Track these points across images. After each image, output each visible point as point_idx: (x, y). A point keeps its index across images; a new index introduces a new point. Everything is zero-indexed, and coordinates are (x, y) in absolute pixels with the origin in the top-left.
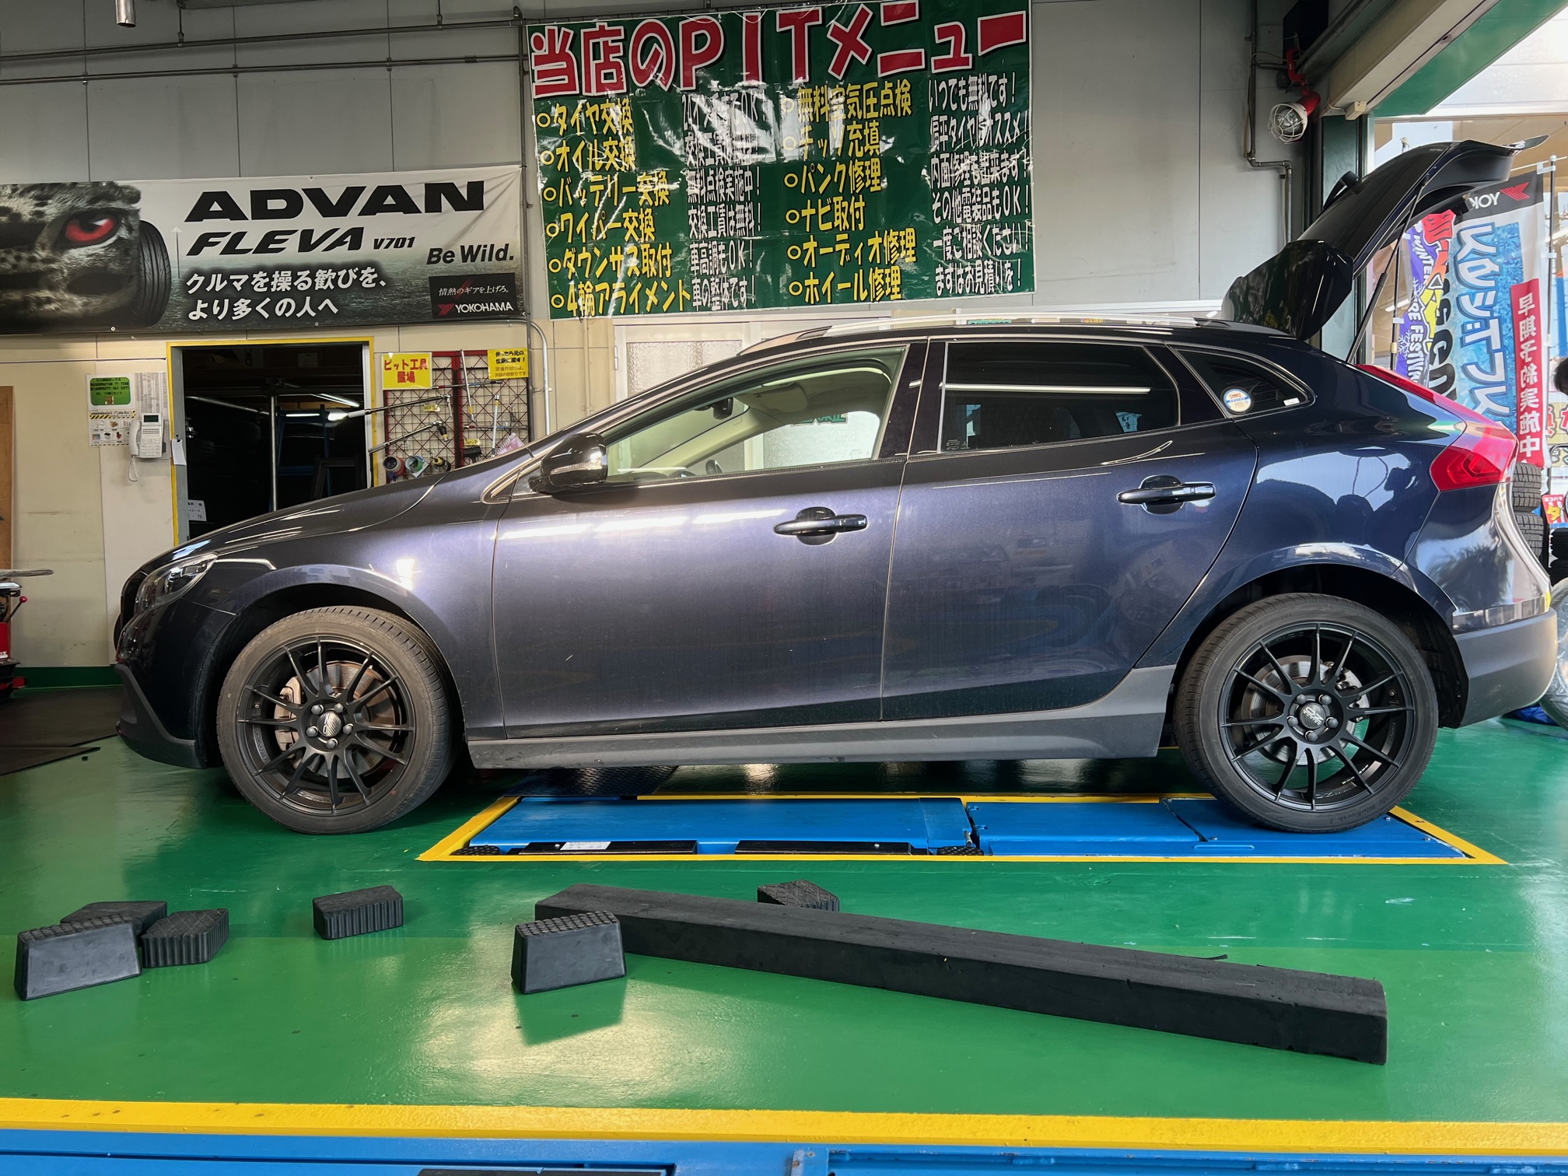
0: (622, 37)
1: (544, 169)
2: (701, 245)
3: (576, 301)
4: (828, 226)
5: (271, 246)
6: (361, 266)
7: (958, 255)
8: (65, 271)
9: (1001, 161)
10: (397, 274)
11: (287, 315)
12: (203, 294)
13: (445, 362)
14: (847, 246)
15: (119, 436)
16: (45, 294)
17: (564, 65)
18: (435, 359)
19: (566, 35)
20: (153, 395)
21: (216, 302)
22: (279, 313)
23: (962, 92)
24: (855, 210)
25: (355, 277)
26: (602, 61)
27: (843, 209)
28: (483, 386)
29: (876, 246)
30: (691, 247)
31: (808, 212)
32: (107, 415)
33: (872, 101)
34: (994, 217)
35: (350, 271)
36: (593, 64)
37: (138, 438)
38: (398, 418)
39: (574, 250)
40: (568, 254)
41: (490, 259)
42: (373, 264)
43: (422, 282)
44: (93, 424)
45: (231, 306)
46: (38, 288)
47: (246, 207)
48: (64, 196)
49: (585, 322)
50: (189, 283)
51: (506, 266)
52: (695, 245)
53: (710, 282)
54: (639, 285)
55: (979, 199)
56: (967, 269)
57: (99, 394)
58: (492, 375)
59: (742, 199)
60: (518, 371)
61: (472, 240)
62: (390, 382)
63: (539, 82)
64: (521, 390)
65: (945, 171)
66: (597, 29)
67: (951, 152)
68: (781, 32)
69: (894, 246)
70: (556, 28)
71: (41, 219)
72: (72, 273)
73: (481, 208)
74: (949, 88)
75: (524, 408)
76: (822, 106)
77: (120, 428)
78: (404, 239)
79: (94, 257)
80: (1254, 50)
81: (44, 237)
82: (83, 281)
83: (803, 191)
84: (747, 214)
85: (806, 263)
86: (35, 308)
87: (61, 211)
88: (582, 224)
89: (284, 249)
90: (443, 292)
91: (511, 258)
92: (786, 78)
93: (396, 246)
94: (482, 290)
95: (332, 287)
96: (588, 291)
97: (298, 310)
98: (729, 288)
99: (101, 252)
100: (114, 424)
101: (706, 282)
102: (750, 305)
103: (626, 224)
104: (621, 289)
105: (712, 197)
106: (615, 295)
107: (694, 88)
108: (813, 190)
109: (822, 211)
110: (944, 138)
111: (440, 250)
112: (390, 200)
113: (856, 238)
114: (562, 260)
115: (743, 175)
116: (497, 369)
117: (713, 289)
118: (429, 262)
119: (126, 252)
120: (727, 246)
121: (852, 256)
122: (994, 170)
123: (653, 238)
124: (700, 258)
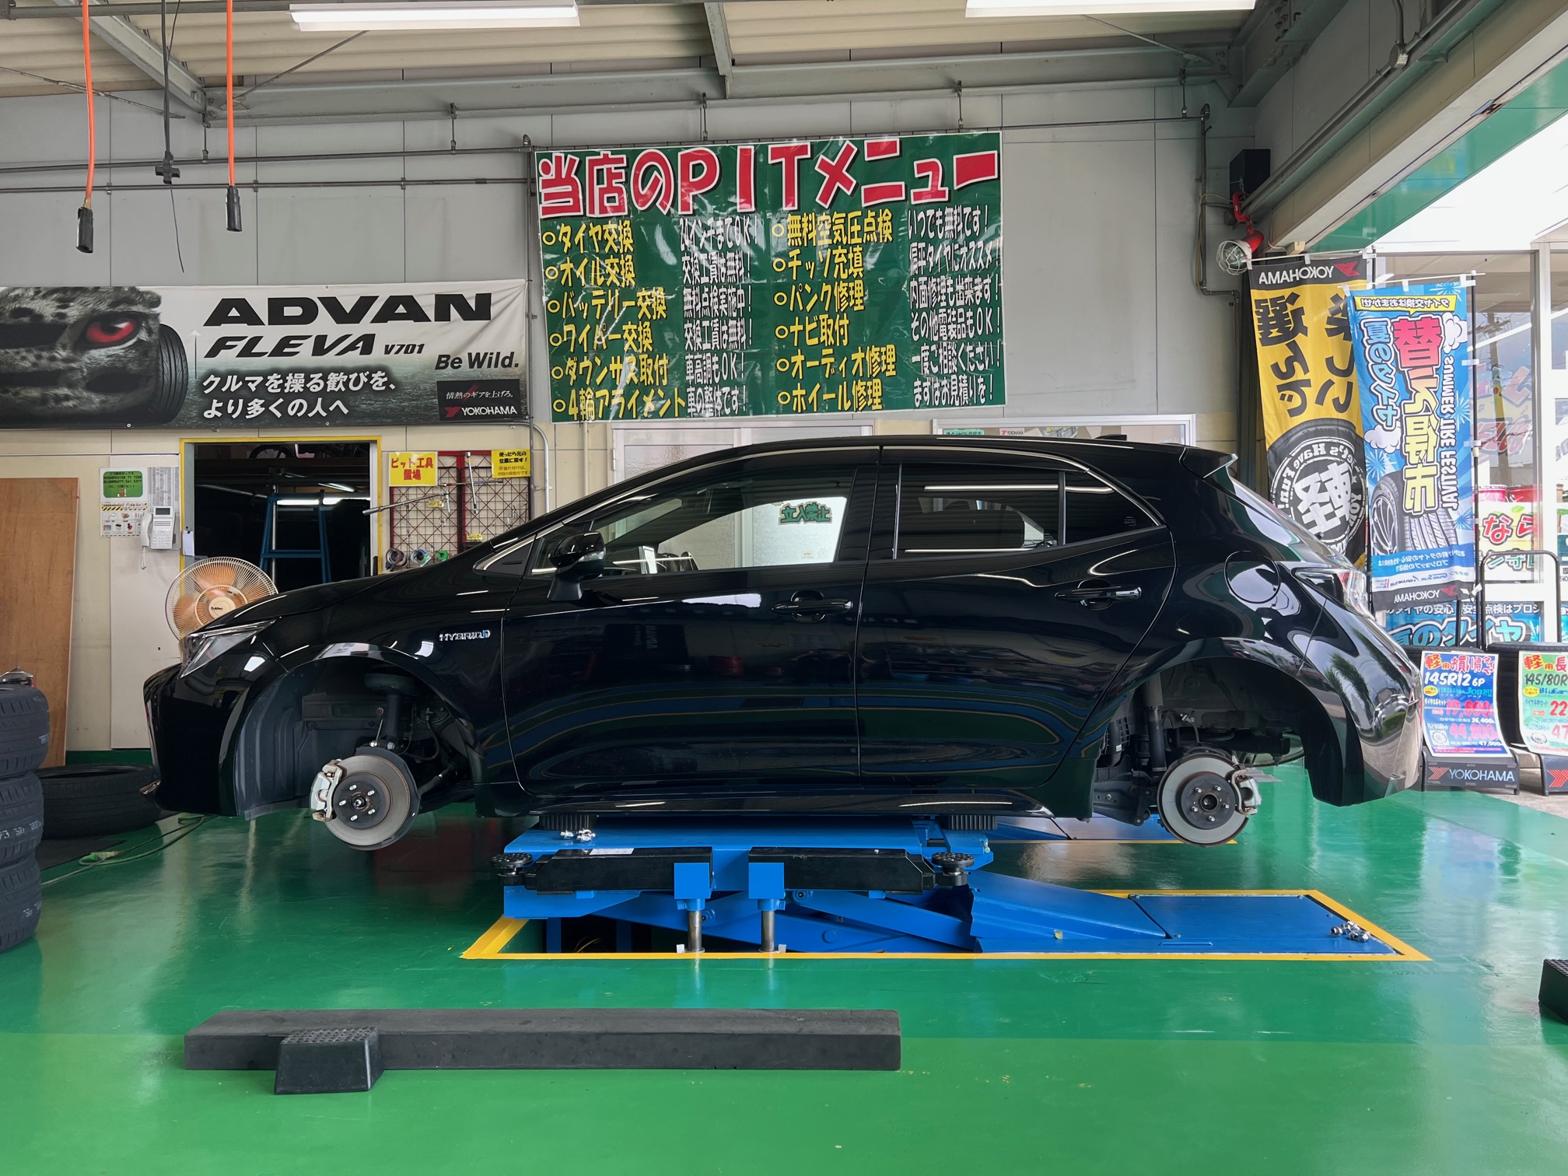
0: (625, 165)
1: (550, 284)
2: (696, 357)
3: (578, 405)
4: (815, 341)
5: (286, 350)
6: (371, 370)
7: (935, 370)
8: (85, 370)
9: (974, 285)
10: (406, 378)
11: (299, 414)
12: (218, 394)
13: (450, 461)
14: (832, 360)
15: (130, 527)
16: (64, 391)
17: (569, 188)
18: (441, 458)
19: (572, 162)
20: (165, 488)
21: (231, 401)
22: (291, 413)
23: (939, 222)
24: (840, 327)
25: (366, 380)
26: (605, 185)
27: (829, 326)
28: (486, 484)
29: (859, 361)
30: (687, 358)
31: (796, 328)
32: (119, 507)
33: (856, 228)
34: (967, 334)
35: (361, 375)
36: (597, 188)
37: (150, 529)
38: (404, 514)
39: (575, 359)
40: (570, 363)
41: (496, 366)
42: (383, 369)
43: (430, 386)
44: (105, 515)
45: (245, 406)
46: (56, 385)
47: (263, 313)
48: (86, 299)
49: (586, 425)
50: (205, 384)
51: (513, 373)
52: (690, 357)
53: (704, 391)
54: (637, 392)
55: (954, 319)
56: (944, 382)
57: (112, 487)
58: (495, 473)
59: (735, 314)
60: (520, 470)
61: (479, 347)
62: (396, 479)
63: (545, 204)
64: (522, 488)
65: (923, 293)
66: (601, 157)
67: (930, 276)
68: (773, 164)
69: (876, 360)
70: (563, 155)
71: (62, 321)
72: (92, 372)
73: (490, 319)
74: (927, 218)
75: (525, 506)
76: (809, 232)
77: (131, 520)
78: (414, 346)
79: (114, 358)
80: (1204, 192)
81: (65, 338)
82: (103, 380)
83: (791, 309)
84: (739, 329)
85: (793, 374)
86: (53, 404)
87: (83, 313)
88: (584, 335)
89: (298, 353)
90: (450, 396)
91: (517, 365)
92: (776, 206)
93: (406, 352)
94: (487, 395)
95: (343, 389)
96: (589, 397)
97: (310, 410)
98: (722, 397)
99: (121, 353)
100: (126, 516)
101: (700, 390)
102: (741, 413)
103: (626, 335)
104: (620, 396)
105: (706, 312)
106: (615, 401)
107: (691, 212)
108: (801, 308)
109: (809, 327)
110: (923, 263)
111: (448, 357)
112: (401, 309)
113: (841, 353)
114: (564, 366)
115: (735, 294)
116: (501, 468)
117: (706, 397)
118: (438, 367)
119: (145, 354)
120: (720, 359)
121: (837, 369)
122: (969, 293)
123: (651, 349)
124: (694, 369)
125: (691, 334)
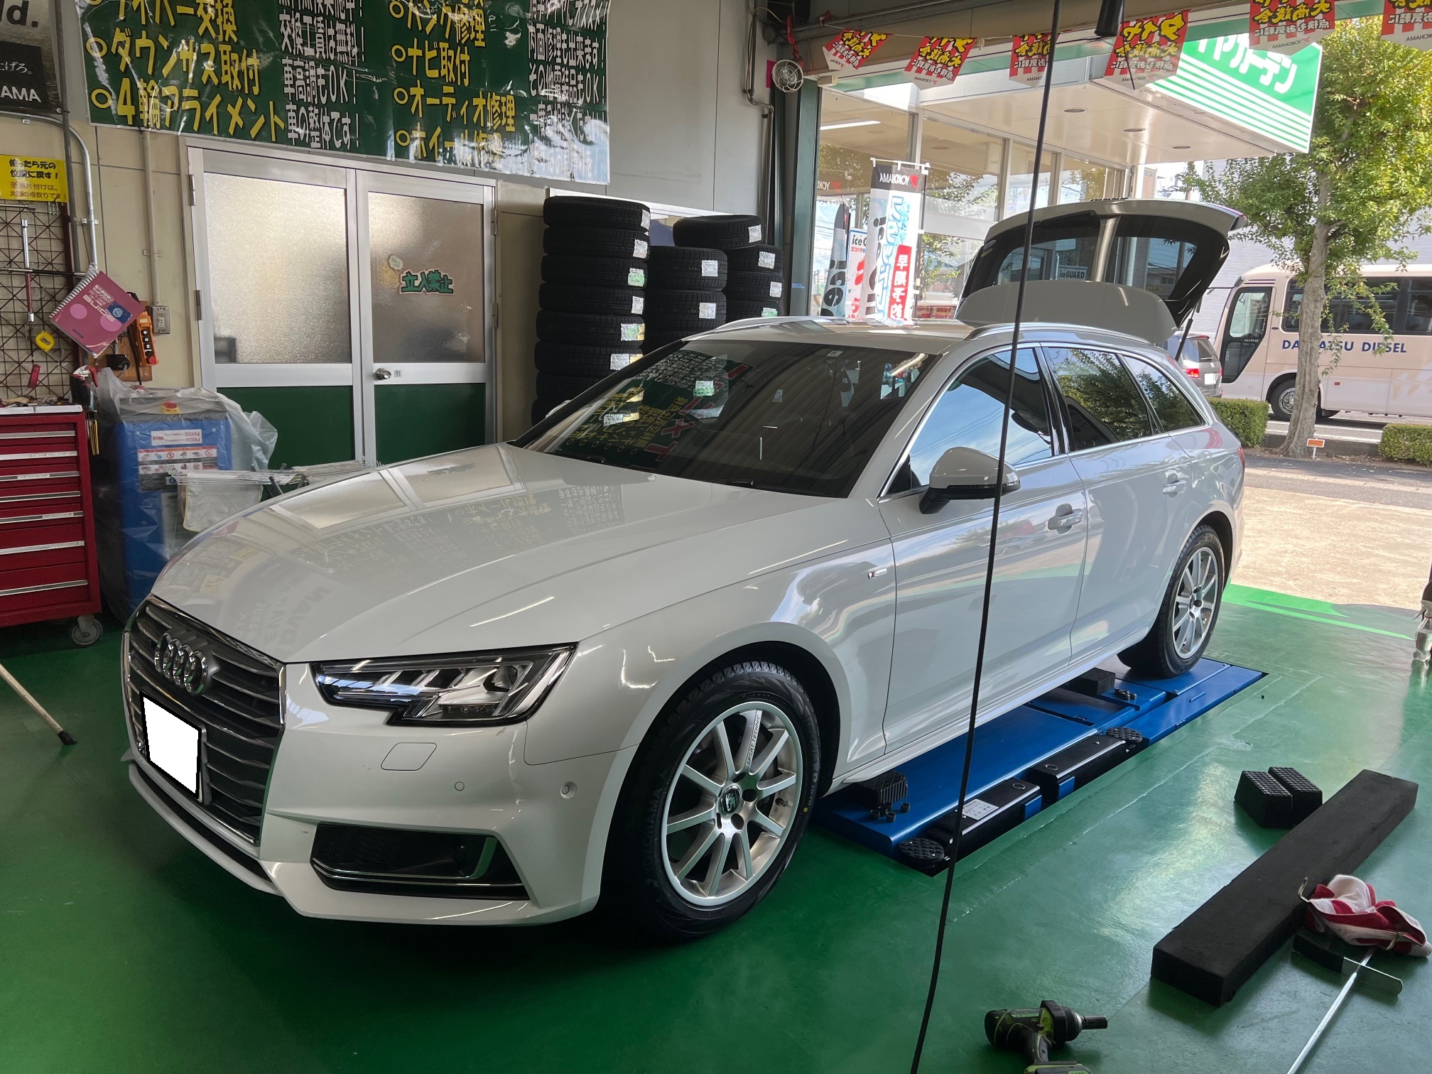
2: (296, 63)
3: (134, 102)
4: (433, 74)
9: (585, 46)
14: (453, 101)
24: (461, 62)
27: (449, 58)
29: (480, 108)
30: (284, 61)
31: (414, 52)
34: (578, 100)
39: (128, 30)
40: (119, 36)
49: (148, 136)
51: (25, 35)
52: (286, 61)
53: (308, 112)
54: (218, 99)
55: (567, 80)
59: (343, 16)
60: (48, 191)
64: (52, 218)
65: (541, 43)
67: (548, 24)
69: (496, 111)
75: (56, 246)
83: (409, 26)
84: (349, 37)
85: (413, 110)
91: (35, 24)
96: (154, 94)
98: (330, 125)
101: (303, 110)
102: (353, 149)
103: (200, 12)
104: (194, 98)
106: (186, 106)
108: (420, 29)
109: (431, 54)
110: (541, 7)
113: (463, 95)
117: (311, 121)
120: (327, 71)
121: (457, 114)
122: (580, 53)
123: (235, 39)
124: (295, 79)
125: (289, 29)
